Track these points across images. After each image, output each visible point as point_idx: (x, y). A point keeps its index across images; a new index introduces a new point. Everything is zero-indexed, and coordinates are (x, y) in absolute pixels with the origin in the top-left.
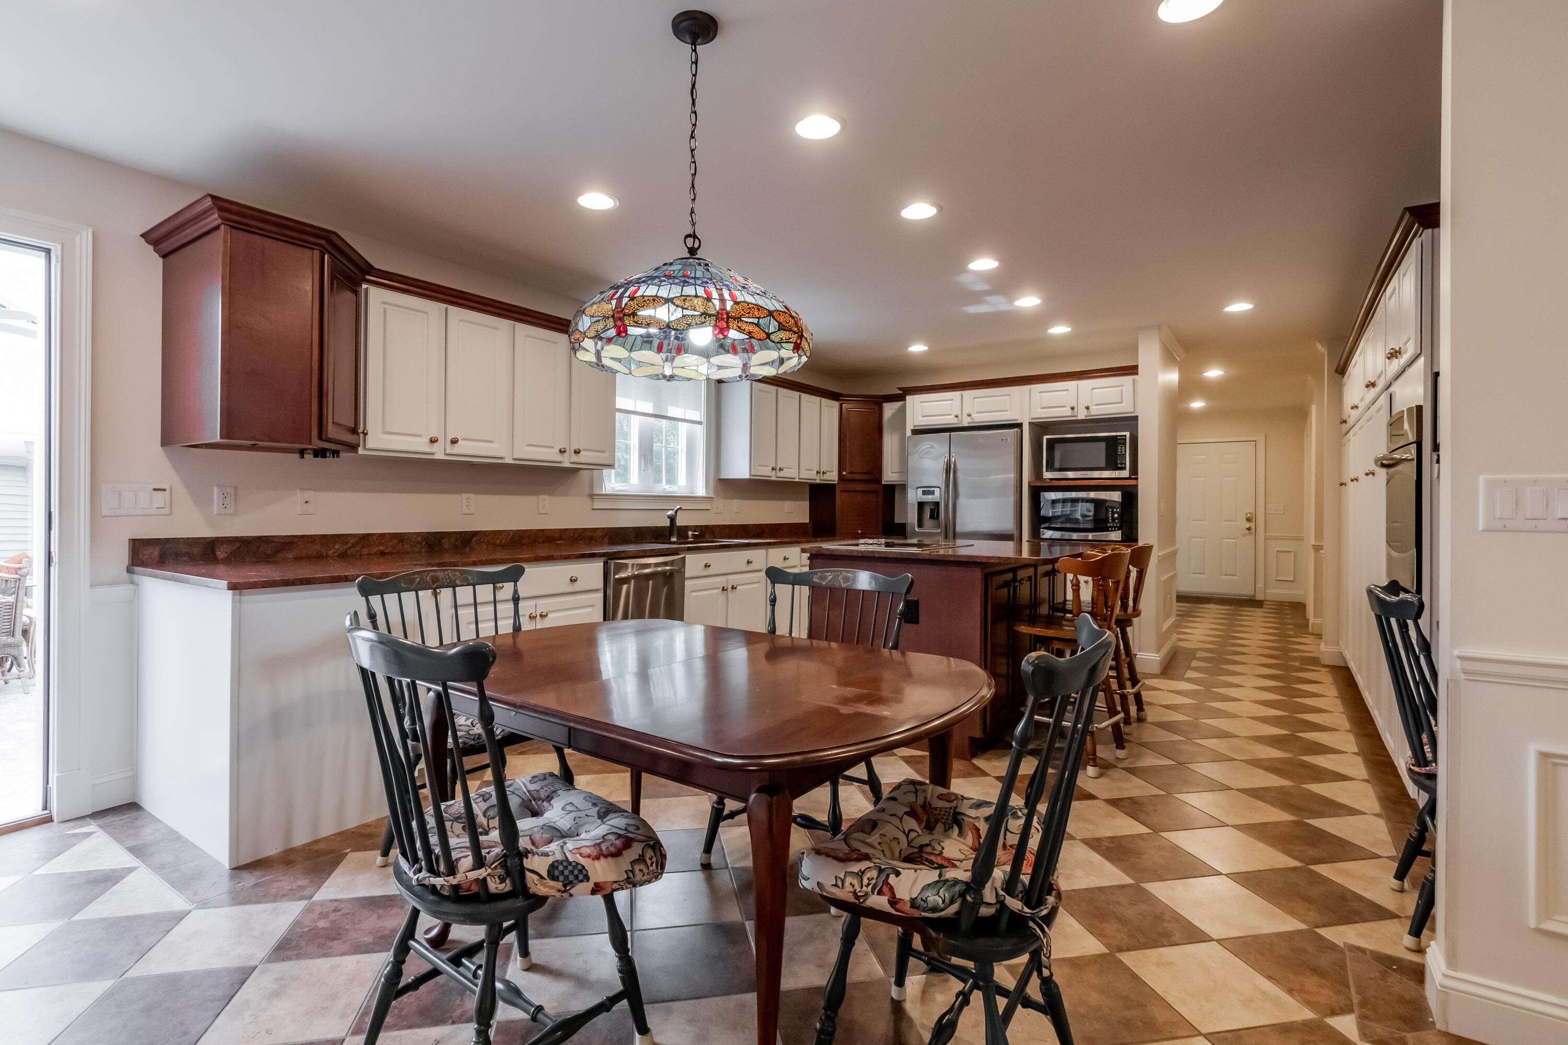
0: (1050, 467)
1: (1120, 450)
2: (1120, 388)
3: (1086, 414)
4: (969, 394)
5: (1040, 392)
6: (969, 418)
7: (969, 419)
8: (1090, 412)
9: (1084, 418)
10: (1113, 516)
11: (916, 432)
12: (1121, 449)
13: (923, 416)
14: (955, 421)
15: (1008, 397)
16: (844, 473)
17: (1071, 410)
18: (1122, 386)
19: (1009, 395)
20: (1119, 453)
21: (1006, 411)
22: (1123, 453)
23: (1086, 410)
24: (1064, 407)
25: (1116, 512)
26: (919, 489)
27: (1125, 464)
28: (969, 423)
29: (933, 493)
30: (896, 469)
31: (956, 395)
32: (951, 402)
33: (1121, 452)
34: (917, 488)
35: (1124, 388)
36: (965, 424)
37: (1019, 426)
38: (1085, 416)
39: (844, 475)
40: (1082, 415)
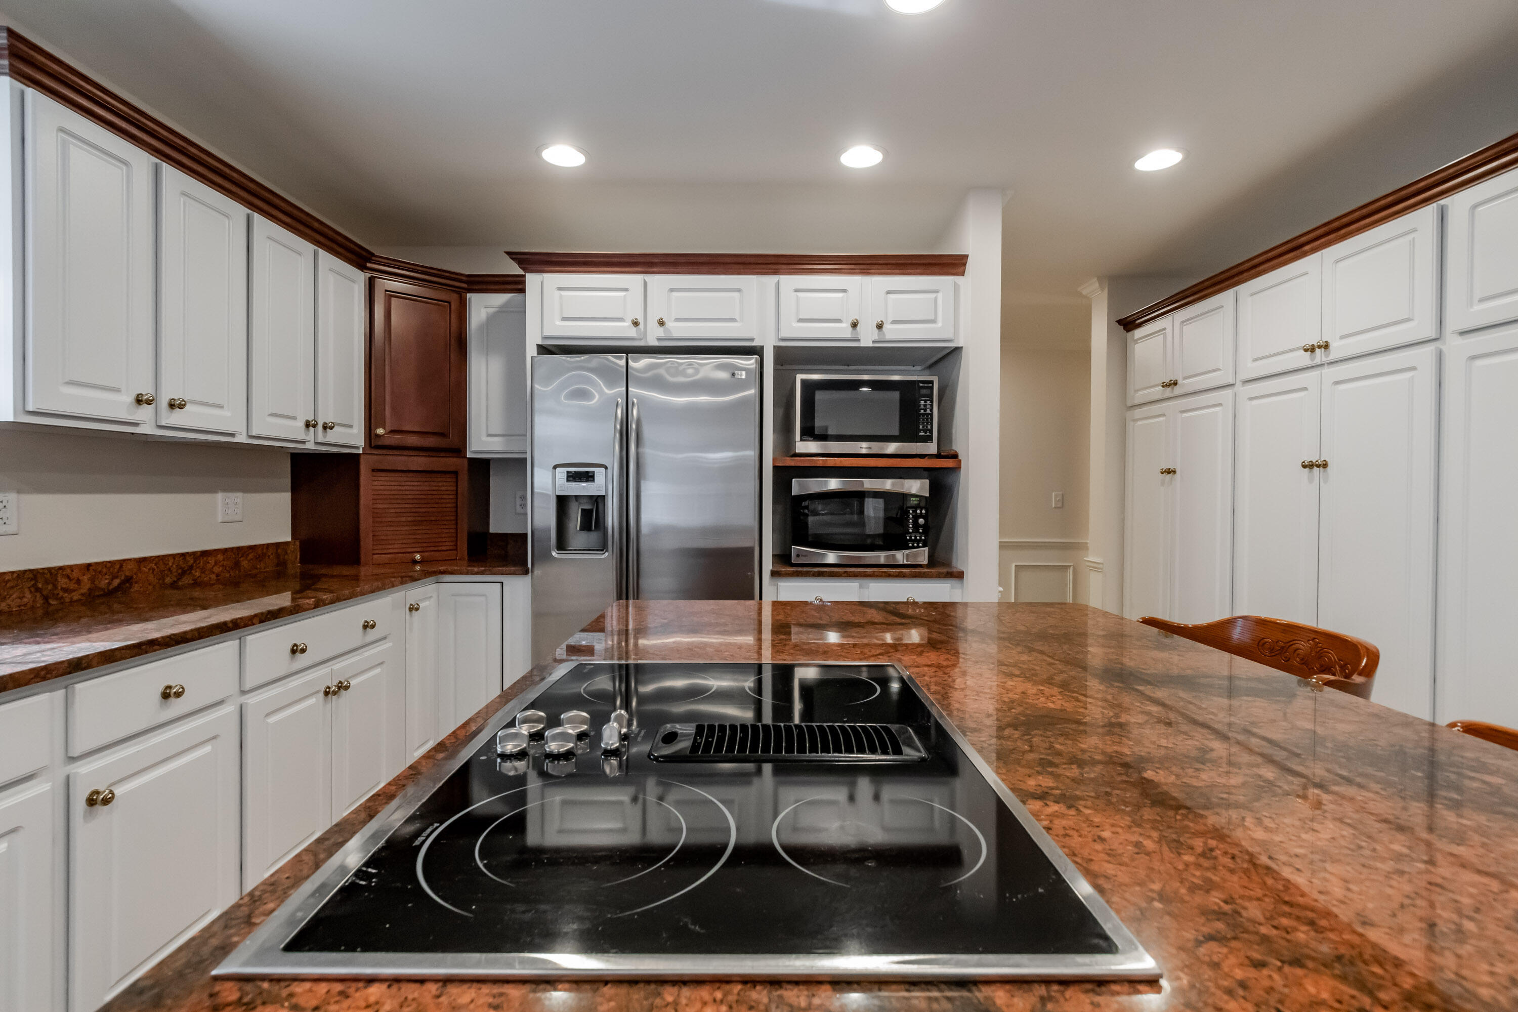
0: (809, 433)
1: (922, 407)
2: (933, 296)
3: (876, 337)
4: (659, 282)
5: (797, 290)
6: (662, 329)
7: (660, 332)
8: (884, 334)
9: (871, 345)
10: (915, 523)
11: (544, 350)
12: (925, 406)
13: (564, 319)
14: (632, 332)
15: (736, 295)
16: (380, 431)
17: (851, 329)
18: (937, 291)
19: (739, 290)
20: (922, 411)
21: (734, 320)
22: (928, 411)
23: (876, 330)
24: (839, 321)
25: (921, 516)
26: (558, 470)
27: (931, 431)
28: (659, 339)
29: (589, 477)
30: (497, 427)
31: (633, 280)
32: (622, 294)
33: (925, 410)
34: (555, 467)
35: (940, 295)
36: (652, 342)
37: (756, 351)
38: (874, 342)
39: (378, 436)
40: (867, 338)
